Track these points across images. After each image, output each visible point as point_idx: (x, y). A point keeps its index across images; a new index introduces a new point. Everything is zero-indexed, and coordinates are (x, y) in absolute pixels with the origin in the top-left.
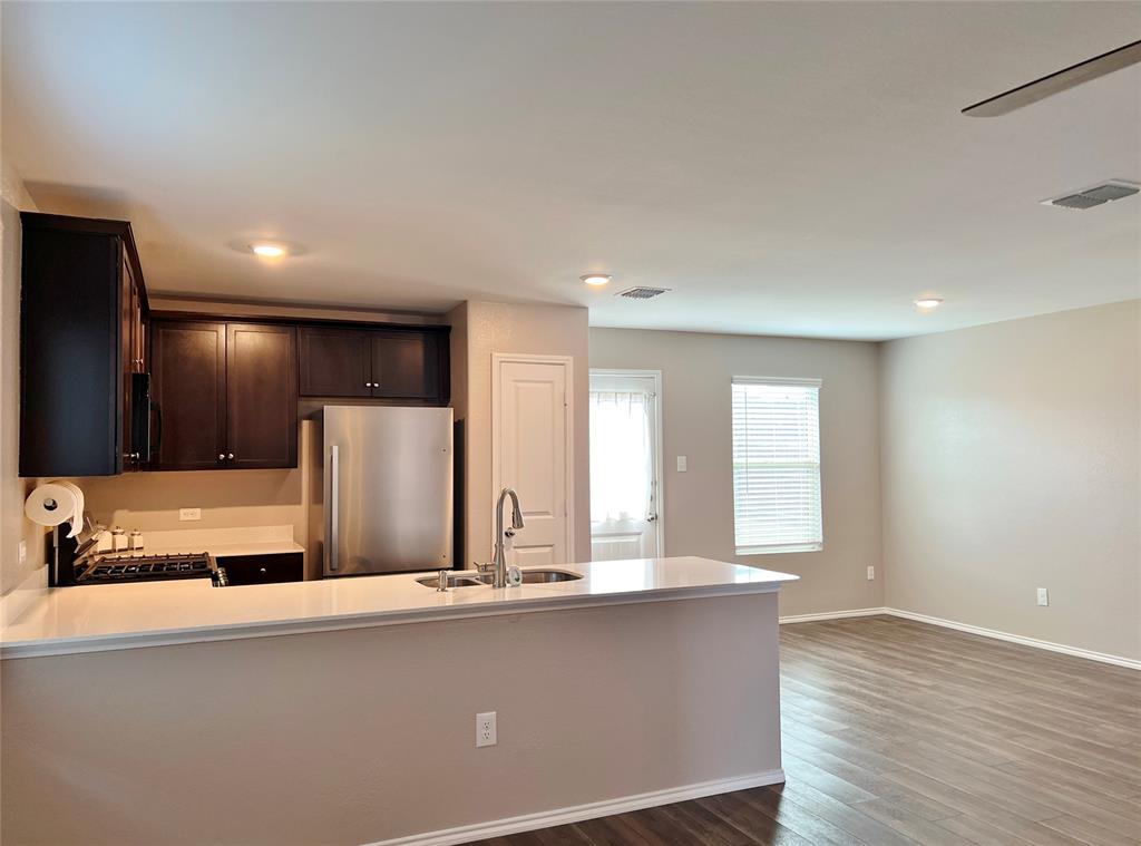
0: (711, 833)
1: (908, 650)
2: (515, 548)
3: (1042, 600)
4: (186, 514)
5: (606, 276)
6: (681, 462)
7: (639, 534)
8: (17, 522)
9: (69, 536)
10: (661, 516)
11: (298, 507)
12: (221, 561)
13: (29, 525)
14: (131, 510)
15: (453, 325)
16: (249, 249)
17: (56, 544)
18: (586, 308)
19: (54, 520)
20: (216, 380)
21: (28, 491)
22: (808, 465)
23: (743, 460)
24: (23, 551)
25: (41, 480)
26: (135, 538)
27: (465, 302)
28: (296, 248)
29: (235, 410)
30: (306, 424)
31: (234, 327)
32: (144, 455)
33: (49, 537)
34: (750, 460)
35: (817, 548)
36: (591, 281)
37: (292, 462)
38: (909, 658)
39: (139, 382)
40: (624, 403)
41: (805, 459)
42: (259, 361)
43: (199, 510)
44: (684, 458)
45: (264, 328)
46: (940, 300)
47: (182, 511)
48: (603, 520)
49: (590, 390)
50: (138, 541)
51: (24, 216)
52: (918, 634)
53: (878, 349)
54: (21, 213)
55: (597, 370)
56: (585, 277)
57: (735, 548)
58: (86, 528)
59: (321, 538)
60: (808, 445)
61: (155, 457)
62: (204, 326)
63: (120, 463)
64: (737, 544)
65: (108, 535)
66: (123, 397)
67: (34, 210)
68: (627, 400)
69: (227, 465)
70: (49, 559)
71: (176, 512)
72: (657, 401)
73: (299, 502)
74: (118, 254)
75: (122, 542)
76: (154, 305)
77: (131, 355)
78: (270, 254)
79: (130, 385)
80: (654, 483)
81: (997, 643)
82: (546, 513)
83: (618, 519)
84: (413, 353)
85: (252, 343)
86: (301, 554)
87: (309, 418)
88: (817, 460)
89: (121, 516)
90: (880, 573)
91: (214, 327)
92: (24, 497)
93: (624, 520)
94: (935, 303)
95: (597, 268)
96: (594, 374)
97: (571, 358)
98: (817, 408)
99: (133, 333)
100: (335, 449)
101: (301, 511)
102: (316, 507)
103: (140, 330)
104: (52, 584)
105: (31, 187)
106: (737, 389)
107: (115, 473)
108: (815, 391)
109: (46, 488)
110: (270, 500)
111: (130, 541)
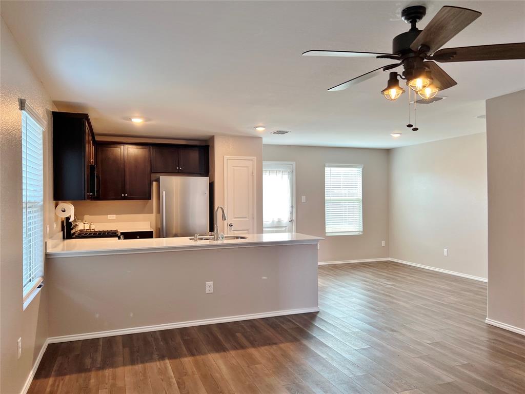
0: (286, 324)
1: (391, 273)
2: (234, 230)
3: (445, 254)
4: (111, 217)
5: (264, 127)
6: (303, 199)
7: (286, 227)
8: (53, 216)
9: (70, 221)
10: (295, 219)
11: (152, 215)
12: (122, 233)
13: (57, 217)
14: (90, 215)
15: (210, 144)
16: (130, 119)
17: (65, 225)
18: (261, 138)
19: (64, 216)
20: (120, 166)
21: (56, 206)
22: (358, 200)
23: (329, 198)
24: (55, 226)
25: (60, 201)
26: (92, 225)
27: (213, 136)
28: (147, 119)
29: (128, 177)
30: (154, 183)
31: (127, 146)
32: (94, 194)
33: (63, 222)
34: (332, 198)
35: (361, 233)
36: (258, 129)
37: (149, 197)
38: (389, 276)
39: (92, 168)
40: (279, 175)
41: (357, 198)
42: (136, 159)
43: (115, 215)
44: (305, 197)
45: (138, 147)
46: (401, 134)
47: (109, 215)
48: (271, 221)
49: (263, 169)
50: (93, 227)
51: (53, 113)
52: (398, 267)
53: (388, 152)
54: (53, 112)
55: (266, 162)
56: (257, 127)
57: (325, 233)
58: (75, 221)
59: (160, 226)
60: (358, 192)
61: (98, 195)
62: (115, 146)
63: (86, 197)
64: (326, 231)
65: (82, 224)
66: (87, 172)
67: (57, 110)
68: (281, 174)
69: (125, 198)
70: (63, 230)
71: (106, 216)
72: (294, 174)
73: (152, 213)
74: (84, 125)
75: (87, 227)
76: (98, 138)
77: (89, 158)
78: (138, 122)
79: (89, 170)
80: (292, 207)
81: (427, 271)
82: (246, 218)
83: (277, 221)
84: (195, 156)
85: (133, 152)
86: (152, 231)
87: (155, 181)
88: (361, 198)
89: (87, 217)
90: (387, 244)
91: (119, 146)
92: (54, 207)
93: (279, 221)
94: (399, 135)
95: (261, 124)
96: (264, 163)
97: (255, 157)
98: (361, 177)
99: (90, 149)
100: (164, 192)
101: (153, 216)
102: (158, 215)
103: (92, 148)
104: (64, 238)
105: (56, 103)
106: (327, 170)
107: (85, 200)
108: (361, 169)
109: (62, 205)
110: (141, 211)
111: (90, 227)
